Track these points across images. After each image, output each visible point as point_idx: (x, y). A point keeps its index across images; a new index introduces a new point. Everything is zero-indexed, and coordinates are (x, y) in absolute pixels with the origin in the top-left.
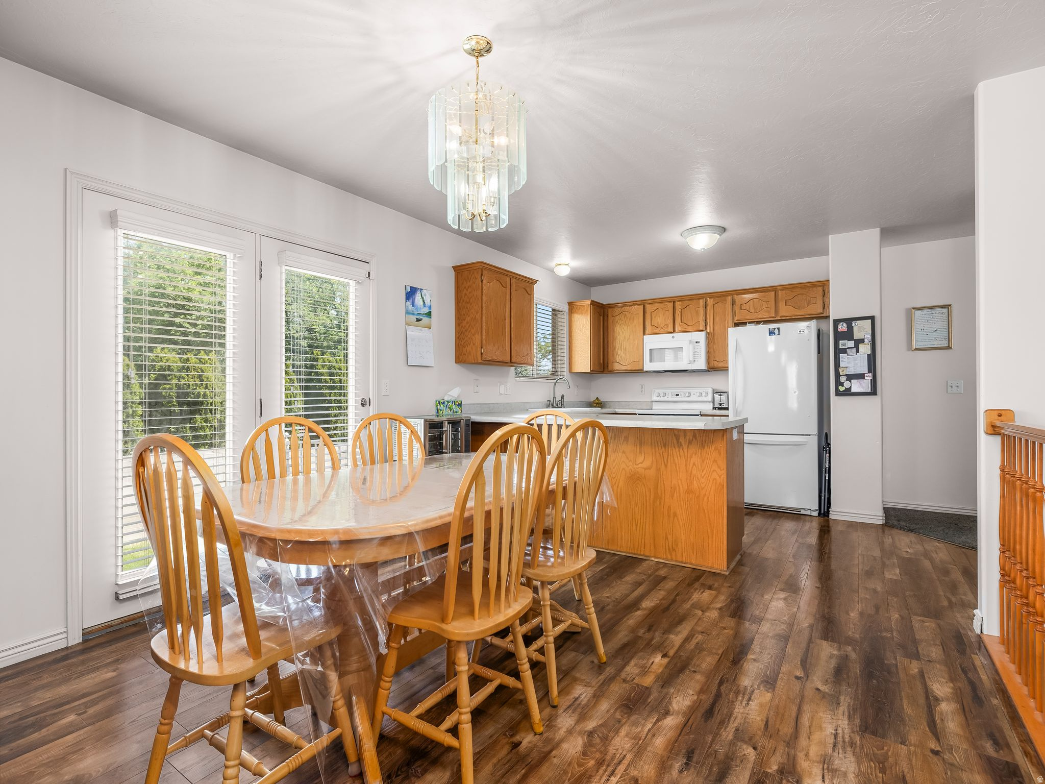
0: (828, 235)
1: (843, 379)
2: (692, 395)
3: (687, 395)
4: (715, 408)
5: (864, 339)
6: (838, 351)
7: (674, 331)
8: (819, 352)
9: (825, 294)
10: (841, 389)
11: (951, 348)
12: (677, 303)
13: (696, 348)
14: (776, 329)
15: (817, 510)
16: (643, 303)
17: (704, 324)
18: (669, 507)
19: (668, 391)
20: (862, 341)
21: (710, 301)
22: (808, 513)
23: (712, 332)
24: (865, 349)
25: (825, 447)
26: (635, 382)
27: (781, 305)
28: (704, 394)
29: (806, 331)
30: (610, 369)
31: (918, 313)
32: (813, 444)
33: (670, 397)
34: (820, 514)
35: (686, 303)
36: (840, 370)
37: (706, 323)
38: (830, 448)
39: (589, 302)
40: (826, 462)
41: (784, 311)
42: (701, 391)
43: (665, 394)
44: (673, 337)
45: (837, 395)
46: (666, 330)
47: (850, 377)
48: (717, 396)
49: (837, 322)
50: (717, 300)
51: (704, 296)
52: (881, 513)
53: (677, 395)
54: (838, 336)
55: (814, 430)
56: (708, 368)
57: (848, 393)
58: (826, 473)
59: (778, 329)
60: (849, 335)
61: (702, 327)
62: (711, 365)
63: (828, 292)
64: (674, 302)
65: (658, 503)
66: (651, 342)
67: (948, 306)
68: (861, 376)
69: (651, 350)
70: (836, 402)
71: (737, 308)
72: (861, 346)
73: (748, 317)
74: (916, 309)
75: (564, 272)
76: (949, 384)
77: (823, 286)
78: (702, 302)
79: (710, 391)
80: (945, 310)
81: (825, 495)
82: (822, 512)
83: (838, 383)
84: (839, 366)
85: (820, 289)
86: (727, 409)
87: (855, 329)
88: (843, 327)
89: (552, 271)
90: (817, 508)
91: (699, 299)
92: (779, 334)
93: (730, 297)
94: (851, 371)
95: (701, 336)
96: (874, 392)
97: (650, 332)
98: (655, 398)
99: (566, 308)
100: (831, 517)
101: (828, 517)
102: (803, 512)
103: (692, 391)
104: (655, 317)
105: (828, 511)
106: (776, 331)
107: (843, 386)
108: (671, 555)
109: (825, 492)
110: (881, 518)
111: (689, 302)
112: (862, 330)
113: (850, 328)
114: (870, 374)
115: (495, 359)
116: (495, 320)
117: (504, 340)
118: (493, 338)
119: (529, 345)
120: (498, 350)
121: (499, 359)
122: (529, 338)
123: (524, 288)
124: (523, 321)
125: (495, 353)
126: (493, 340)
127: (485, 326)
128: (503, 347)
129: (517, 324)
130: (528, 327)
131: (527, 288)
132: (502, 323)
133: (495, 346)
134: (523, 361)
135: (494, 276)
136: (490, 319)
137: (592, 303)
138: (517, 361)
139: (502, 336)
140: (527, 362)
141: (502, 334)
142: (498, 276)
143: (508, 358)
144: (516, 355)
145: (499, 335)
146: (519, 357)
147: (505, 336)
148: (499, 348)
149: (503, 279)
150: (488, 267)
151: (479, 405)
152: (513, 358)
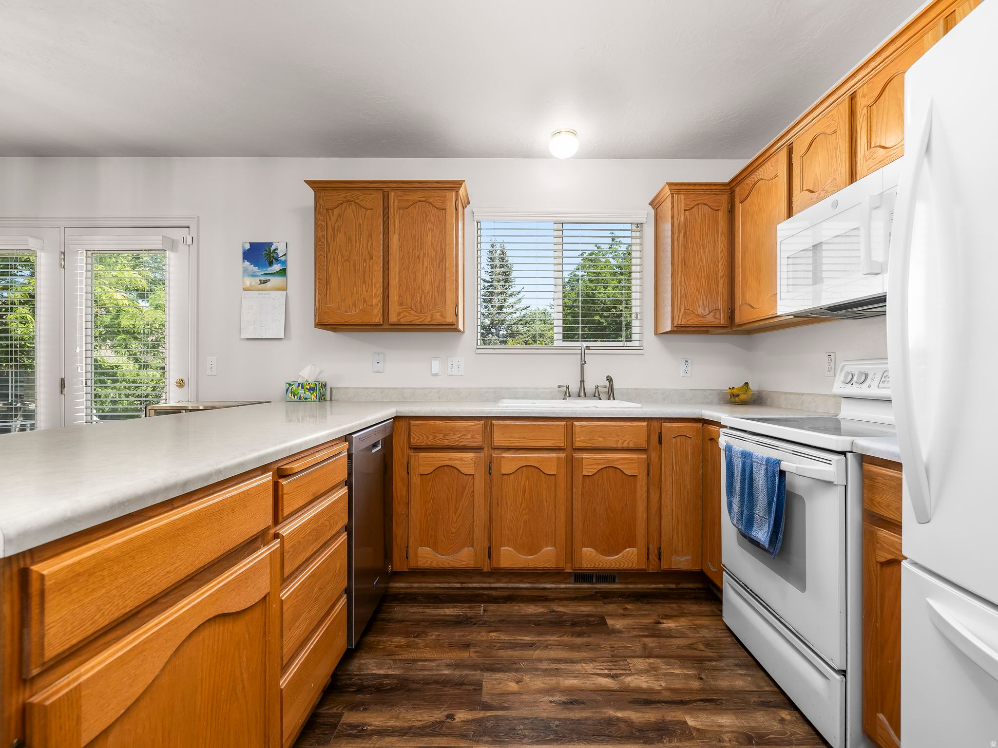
30: (737, 319)
33: (875, 383)
39: (667, 190)
43: (865, 377)
98: (839, 387)
115: (344, 321)
116: (345, 263)
117: (367, 291)
118: (339, 291)
119: (440, 293)
120: (353, 308)
121: (353, 321)
122: (442, 282)
123: (425, 201)
124: (422, 255)
125: (346, 312)
126: (341, 294)
127: (319, 274)
128: (365, 301)
129: (403, 263)
130: (437, 264)
131: (435, 198)
132: (365, 264)
133: (344, 302)
134: (419, 321)
135: (341, 196)
136: (334, 262)
137: (673, 187)
138: (403, 321)
139: (364, 285)
140: (429, 322)
141: (362, 282)
142: (352, 194)
143: (377, 318)
144: (399, 314)
145: (355, 285)
146: (407, 314)
147: (370, 284)
148: (354, 305)
149: (364, 197)
150: (325, 186)
151: (378, 390)
152: (393, 318)
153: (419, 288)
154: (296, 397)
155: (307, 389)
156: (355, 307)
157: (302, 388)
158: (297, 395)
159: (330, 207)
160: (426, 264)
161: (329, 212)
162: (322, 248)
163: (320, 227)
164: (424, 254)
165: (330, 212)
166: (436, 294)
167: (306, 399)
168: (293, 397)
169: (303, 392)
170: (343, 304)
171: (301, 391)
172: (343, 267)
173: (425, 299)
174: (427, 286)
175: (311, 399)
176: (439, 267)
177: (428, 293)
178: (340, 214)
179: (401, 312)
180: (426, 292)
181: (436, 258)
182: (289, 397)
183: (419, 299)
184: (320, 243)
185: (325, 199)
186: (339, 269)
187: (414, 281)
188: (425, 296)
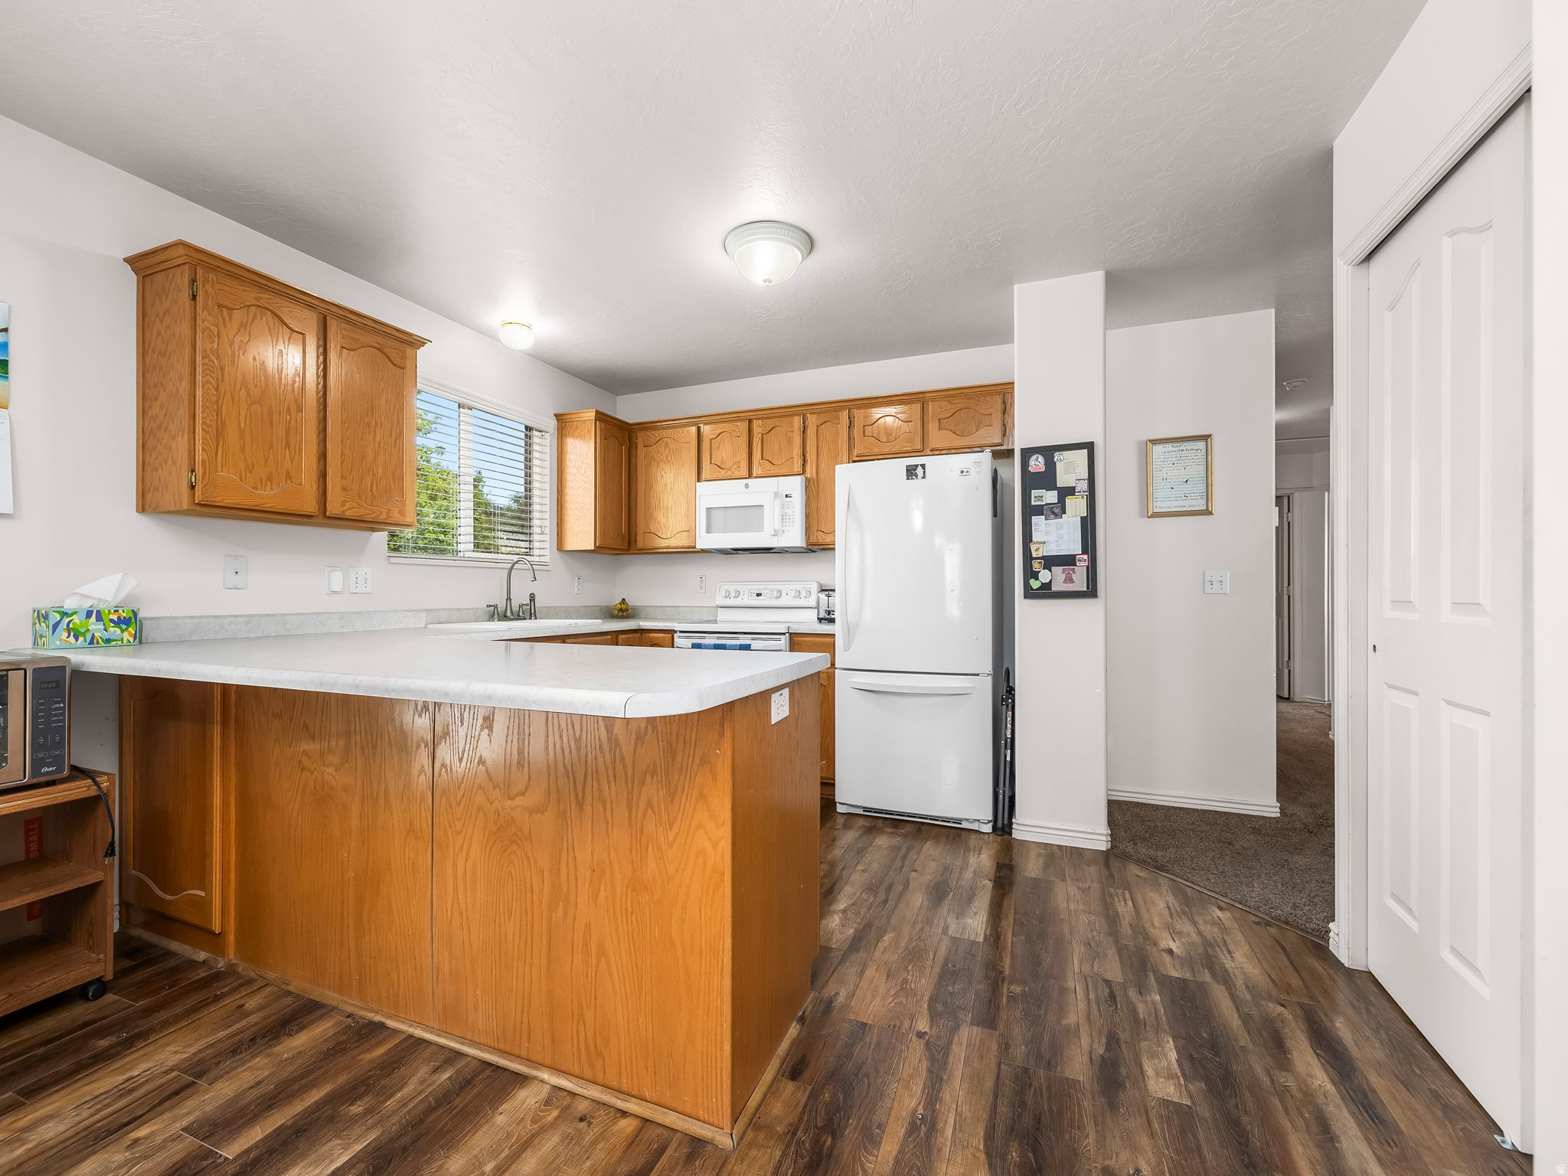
0: (1013, 285)
1: (1036, 566)
2: (784, 594)
3: (775, 594)
4: (820, 620)
5: (1074, 488)
6: (1030, 511)
7: (750, 476)
8: (995, 515)
9: (1006, 409)
10: (1035, 584)
11: (1211, 513)
12: (755, 423)
13: (786, 506)
14: (920, 468)
15: (989, 822)
16: (696, 421)
17: (800, 462)
18: (588, 927)
19: (744, 588)
20: (1071, 491)
21: (812, 420)
22: (975, 826)
23: (814, 476)
24: (1076, 506)
25: (1004, 696)
26: (690, 573)
27: (932, 427)
28: (803, 594)
29: (973, 472)
30: (640, 544)
31: (1158, 449)
32: (983, 690)
33: (746, 597)
34: (994, 828)
35: (770, 423)
36: (1033, 547)
37: (804, 460)
38: (1013, 701)
39: (592, 415)
40: (1006, 728)
41: (936, 437)
42: (799, 587)
43: (738, 594)
44: (747, 486)
45: (1026, 597)
46: (736, 474)
47: (1050, 562)
48: (823, 596)
49: (1027, 453)
50: (824, 417)
51: (803, 410)
52: (1103, 829)
53: (759, 595)
54: (1031, 481)
55: (986, 665)
56: (807, 545)
57: (1046, 592)
58: (1006, 748)
59: (923, 466)
60: (1047, 480)
61: (797, 468)
62: (813, 539)
63: (1012, 405)
64: (750, 421)
65: (560, 911)
66: (713, 494)
67: (1206, 438)
68: (1068, 561)
69: (709, 510)
70: (1025, 610)
71: (857, 432)
72: (1070, 501)
73: (876, 450)
74: (1154, 442)
75: (522, 341)
76: (1208, 578)
77: (1003, 393)
78: (797, 421)
79: (815, 588)
80: (1201, 445)
81: (1004, 792)
82: (1000, 825)
83: (1030, 574)
84: (1031, 541)
85: (998, 399)
86: (832, 621)
87: (1060, 467)
88: (1037, 464)
89: (490, 335)
90: (991, 818)
91: (792, 415)
92: (924, 477)
93: (845, 413)
94: (1052, 550)
95: (795, 485)
96: (1091, 592)
97: (709, 477)
98: (721, 601)
99: (552, 424)
100: (1016, 835)
101: (1010, 834)
102: (965, 825)
103: (785, 588)
104: (718, 448)
105: (1011, 824)
106: (920, 471)
107: (1037, 578)
108: (592, 1067)
109: (1004, 786)
110: (1104, 838)
111: (776, 422)
112: (1070, 469)
113: (1051, 466)
114: (1085, 557)
115: (254, 503)
116: (253, 407)
117: (292, 462)
118: (243, 451)
119: (397, 481)
120: (269, 483)
121: (269, 505)
122: (399, 467)
123: (379, 349)
124: (373, 423)
125: (255, 488)
126: (245, 457)
127: (205, 415)
128: (288, 476)
129: (348, 428)
130: (393, 440)
131: (391, 350)
132: (288, 417)
133: (251, 472)
134: (372, 516)
135: (251, 295)
136: (233, 400)
137: (600, 416)
138: (348, 514)
139: (287, 450)
140: (385, 519)
141: (284, 445)
142: (270, 299)
143: (310, 505)
144: (343, 503)
145: (271, 447)
146: (356, 505)
147: (297, 450)
148: (270, 478)
149: (290, 312)
150: (218, 264)
151: (241, 619)
152: (333, 508)
153: (369, 470)
154: (81, 639)
155: (112, 621)
156: (271, 482)
157: (99, 618)
158: (84, 635)
159: (227, 304)
160: (378, 437)
161: (221, 311)
162: (211, 371)
163: (206, 332)
164: (376, 423)
165: (225, 313)
166: (392, 481)
167: (108, 641)
168: (72, 639)
169: (103, 627)
170: (248, 474)
171: (94, 626)
172: (248, 413)
173: (377, 487)
174: (380, 471)
175: (122, 640)
176: (395, 445)
177: (381, 478)
178: (245, 321)
179: (346, 501)
180: (379, 476)
181: (391, 433)
182: (60, 640)
183: (369, 485)
184: (206, 360)
185: (216, 286)
186: (243, 414)
187: (363, 459)
188: (377, 482)
